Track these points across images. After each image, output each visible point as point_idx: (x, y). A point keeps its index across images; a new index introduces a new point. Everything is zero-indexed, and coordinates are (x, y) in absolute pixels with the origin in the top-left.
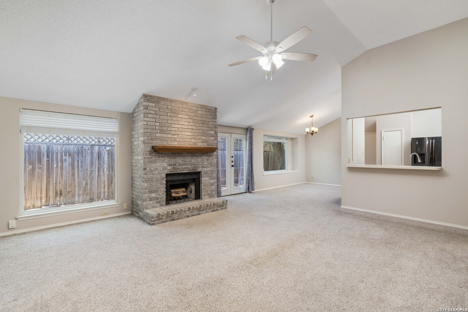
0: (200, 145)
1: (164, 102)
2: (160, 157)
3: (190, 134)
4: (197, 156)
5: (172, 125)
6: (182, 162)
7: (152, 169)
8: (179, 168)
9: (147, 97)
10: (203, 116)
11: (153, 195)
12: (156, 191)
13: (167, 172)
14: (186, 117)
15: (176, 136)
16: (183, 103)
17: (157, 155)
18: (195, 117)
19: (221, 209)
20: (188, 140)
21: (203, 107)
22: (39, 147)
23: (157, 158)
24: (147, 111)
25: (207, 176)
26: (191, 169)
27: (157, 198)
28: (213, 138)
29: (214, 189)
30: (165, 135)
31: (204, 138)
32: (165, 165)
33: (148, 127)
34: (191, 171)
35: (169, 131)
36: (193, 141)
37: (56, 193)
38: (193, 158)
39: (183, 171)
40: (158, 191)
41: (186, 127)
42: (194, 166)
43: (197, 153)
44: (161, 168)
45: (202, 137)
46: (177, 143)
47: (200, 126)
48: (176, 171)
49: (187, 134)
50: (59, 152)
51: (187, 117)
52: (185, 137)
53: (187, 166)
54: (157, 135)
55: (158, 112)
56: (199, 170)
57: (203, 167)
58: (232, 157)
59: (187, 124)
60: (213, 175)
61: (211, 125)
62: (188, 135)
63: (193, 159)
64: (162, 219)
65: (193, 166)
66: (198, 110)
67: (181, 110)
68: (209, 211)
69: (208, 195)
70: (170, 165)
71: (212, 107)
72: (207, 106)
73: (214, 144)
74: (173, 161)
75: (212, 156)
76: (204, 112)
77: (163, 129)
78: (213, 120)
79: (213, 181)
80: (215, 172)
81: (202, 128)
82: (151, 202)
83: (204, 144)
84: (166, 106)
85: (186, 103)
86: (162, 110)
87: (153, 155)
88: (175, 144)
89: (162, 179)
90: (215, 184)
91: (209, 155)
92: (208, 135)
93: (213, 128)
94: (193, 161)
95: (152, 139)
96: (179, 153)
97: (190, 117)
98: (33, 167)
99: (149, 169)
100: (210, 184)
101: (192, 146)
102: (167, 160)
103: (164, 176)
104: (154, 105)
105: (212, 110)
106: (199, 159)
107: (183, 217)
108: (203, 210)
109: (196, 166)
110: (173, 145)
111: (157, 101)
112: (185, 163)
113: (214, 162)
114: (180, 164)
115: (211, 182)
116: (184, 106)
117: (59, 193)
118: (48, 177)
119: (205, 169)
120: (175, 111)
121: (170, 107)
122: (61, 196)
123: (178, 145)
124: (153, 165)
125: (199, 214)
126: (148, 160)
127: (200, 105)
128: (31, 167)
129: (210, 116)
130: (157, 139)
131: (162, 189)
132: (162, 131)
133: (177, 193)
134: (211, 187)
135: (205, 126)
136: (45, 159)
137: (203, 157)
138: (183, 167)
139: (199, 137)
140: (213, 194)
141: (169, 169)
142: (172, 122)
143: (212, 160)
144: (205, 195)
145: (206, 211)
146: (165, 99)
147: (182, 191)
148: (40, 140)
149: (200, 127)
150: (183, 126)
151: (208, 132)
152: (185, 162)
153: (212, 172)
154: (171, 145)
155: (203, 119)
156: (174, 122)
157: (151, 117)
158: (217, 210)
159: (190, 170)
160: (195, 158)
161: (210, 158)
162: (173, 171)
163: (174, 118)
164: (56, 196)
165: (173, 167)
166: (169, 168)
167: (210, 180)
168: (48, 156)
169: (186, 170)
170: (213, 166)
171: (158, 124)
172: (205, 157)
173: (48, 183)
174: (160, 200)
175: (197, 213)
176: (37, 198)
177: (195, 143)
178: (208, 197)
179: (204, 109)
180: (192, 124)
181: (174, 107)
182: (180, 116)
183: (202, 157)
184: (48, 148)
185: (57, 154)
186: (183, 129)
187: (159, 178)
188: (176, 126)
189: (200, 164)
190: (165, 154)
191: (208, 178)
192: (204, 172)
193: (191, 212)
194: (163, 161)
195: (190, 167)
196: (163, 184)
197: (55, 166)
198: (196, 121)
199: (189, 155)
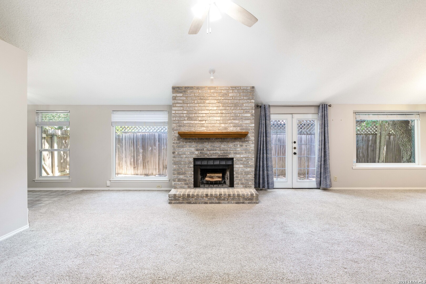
0: (232, 129)
1: (191, 90)
2: (187, 142)
3: (219, 118)
4: (228, 142)
5: (200, 112)
6: (210, 148)
7: (180, 153)
8: (206, 153)
9: (176, 89)
10: (235, 98)
11: (181, 177)
12: (184, 174)
13: (194, 156)
14: (214, 101)
15: (204, 122)
16: (210, 88)
17: (184, 140)
18: (225, 101)
19: (249, 203)
20: (218, 125)
21: (234, 88)
22: (155, 135)
23: (184, 143)
24: (176, 101)
25: (241, 163)
26: (221, 154)
27: (185, 180)
28: (250, 121)
29: (251, 178)
30: (193, 122)
31: (237, 122)
32: (193, 149)
33: (176, 116)
34: (221, 157)
35: (196, 118)
36: (223, 125)
37: (164, 167)
38: (223, 143)
39: (211, 156)
40: (185, 173)
41: (214, 112)
42: (224, 152)
43: (228, 138)
44: (188, 152)
45: (234, 121)
46: (204, 128)
47: (231, 109)
48: (204, 156)
49: (215, 118)
50: (165, 138)
51: (216, 101)
52: (213, 122)
53: (216, 152)
54: (185, 122)
55: (185, 101)
56: (230, 156)
57: (236, 153)
58: (295, 142)
59: (215, 108)
60: (249, 163)
61: (245, 107)
62: (217, 120)
63: (223, 145)
64: (178, 200)
65: (222, 152)
66: (229, 92)
67: (209, 96)
68: (232, 202)
69: (242, 184)
70: (197, 150)
71: (247, 87)
72: (240, 87)
73: (250, 127)
74: (200, 146)
75: (247, 141)
76: (237, 94)
77: (190, 116)
78: (248, 100)
79: (249, 169)
80: (252, 159)
81: (233, 111)
82: (180, 183)
83: (237, 129)
84: (193, 94)
85: (214, 88)
86: (189, 98)
87: (181, 140)
88: (203, 130)
89: (190, 163)
90: (252, 173)
91: (243, 140)
92: (242, 118)
93: (248, 110)
94: (222, 146)
95: (180, 126)
96: (207, 139)
97: (219, 101)
98: (152, 148)
99: (178, 153)
100: (245, 173)
101: (222, 131)
102: (194, 145)
103: (192, 160)
104: (181, 95)
105: (247, 90)
106: (231, 145)
107: (201, 203)
108: (224, 200)
109: (226, 152)
110: (200, 131)
111: (184, 91)
112: (214, 149)
113: (250, 148)
114: (207, 149)
115: (246, 170)
116: (212, 91)
117: (165, 167)
118: (159, 156)
119: (238, 156)
120: (202, 98)
121: (197, 94)
122: (166, 169)
123: (205, 131)
124: (180, 149)
125: (219, 203)
126: (177, 145)
127: (232, 87)
128: (151, 148)
129: (244, 97)
130: (184, 126)
131: (189, 172)
132: (190, 118)
133: (211, 177)
134: (247, 176)
135: (238, 109)
136: (157, 143)
137: (235, 142)
138: (212, 152)
139: (231, 121)
140: (250, 184)
141: (196, 154)
142: (200, 108)
143: (248, 146)
144: (238, 184)
145: (229, 201)
146: (192, 88)
147: (217, 176)
148: (155, 131)
149: (231, 111)
150: (211, 112)
151: (242, 115)
152: (214, 147)
153: (248, 159)
154: (198, 131)
155: (236, 101)
156: (202, 108)
157: (179, 106)
158: (243, 203)
159: (219, 156)
160: (226, 143)
161: (244, 143)
162: (200, 156)
163: (201, 104)
164: (164, 169)
165: (201, 152)
166: (197, 152)
167: (245, 168)
168: (159, 141)
169: (214, 156)
170: (249, 153)
171: (186, 112)
172: (239, 143)
173: (159, 159)
174: (188, 182)
175: (217, 201)
176: (154, 169)
177: (226, 128)
178: (242, 186)
179: (236, 90)
180: (221, 108)
181: (202, 94)
182: (207, 102)
183: (233, 142)
184: (159, 135)
185: (164, 140)
186: (211, 114)
187: (186, 162)
188: (203, 112)
189: (231, 150)
190: (192, 139)
191: (242, 166)
192: (237, 159)
193: (209, 199)
194: (190, 146)
195: (219, 152)
196: (190, 168)
197: (163, 148)
198: (227, 104)
199: (219, 140)
